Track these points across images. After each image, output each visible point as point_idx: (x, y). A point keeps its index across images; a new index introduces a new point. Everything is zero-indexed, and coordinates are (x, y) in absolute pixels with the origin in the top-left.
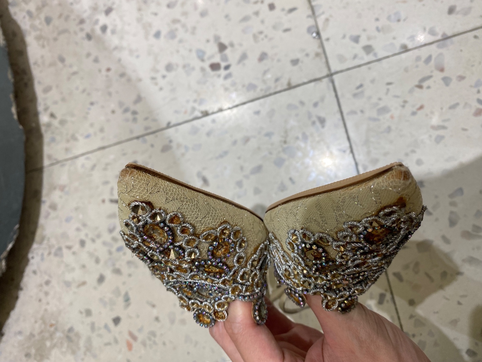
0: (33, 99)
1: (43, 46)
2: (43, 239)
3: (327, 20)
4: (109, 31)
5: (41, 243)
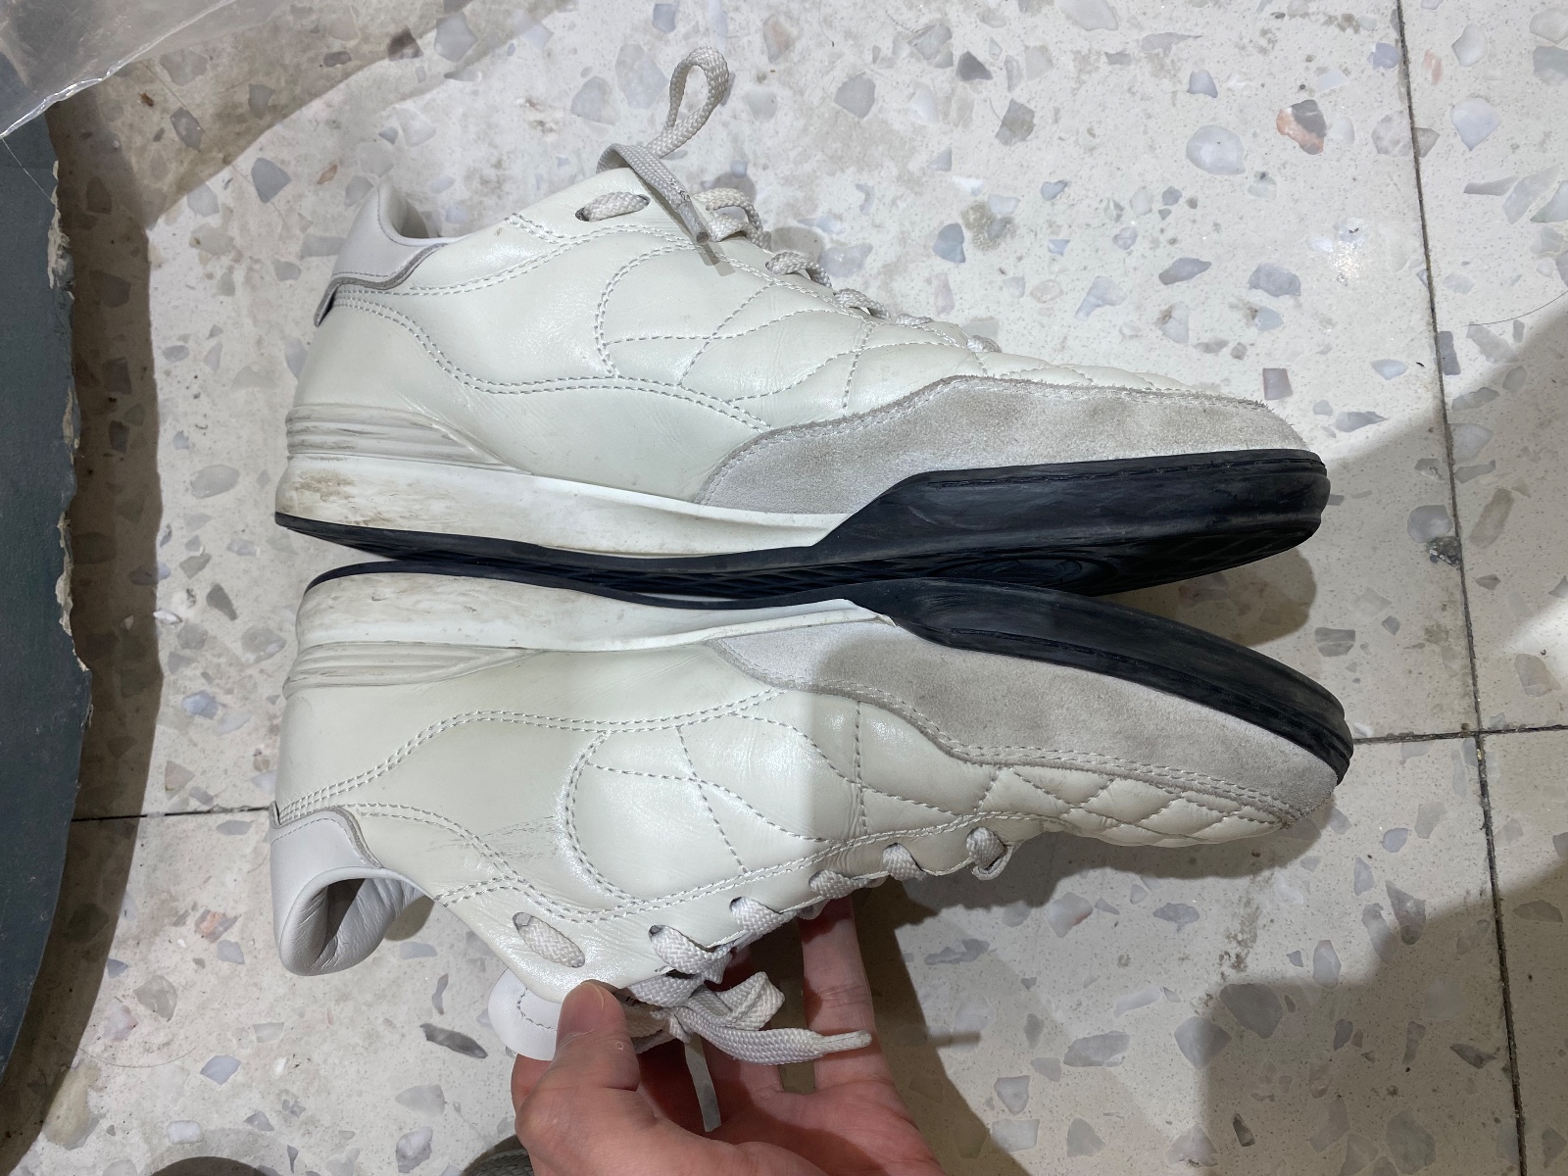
0: (146, 507)
1: (228, 288)
2: (86, 1125)
3: (1503, 498)
5: (73, 1141)
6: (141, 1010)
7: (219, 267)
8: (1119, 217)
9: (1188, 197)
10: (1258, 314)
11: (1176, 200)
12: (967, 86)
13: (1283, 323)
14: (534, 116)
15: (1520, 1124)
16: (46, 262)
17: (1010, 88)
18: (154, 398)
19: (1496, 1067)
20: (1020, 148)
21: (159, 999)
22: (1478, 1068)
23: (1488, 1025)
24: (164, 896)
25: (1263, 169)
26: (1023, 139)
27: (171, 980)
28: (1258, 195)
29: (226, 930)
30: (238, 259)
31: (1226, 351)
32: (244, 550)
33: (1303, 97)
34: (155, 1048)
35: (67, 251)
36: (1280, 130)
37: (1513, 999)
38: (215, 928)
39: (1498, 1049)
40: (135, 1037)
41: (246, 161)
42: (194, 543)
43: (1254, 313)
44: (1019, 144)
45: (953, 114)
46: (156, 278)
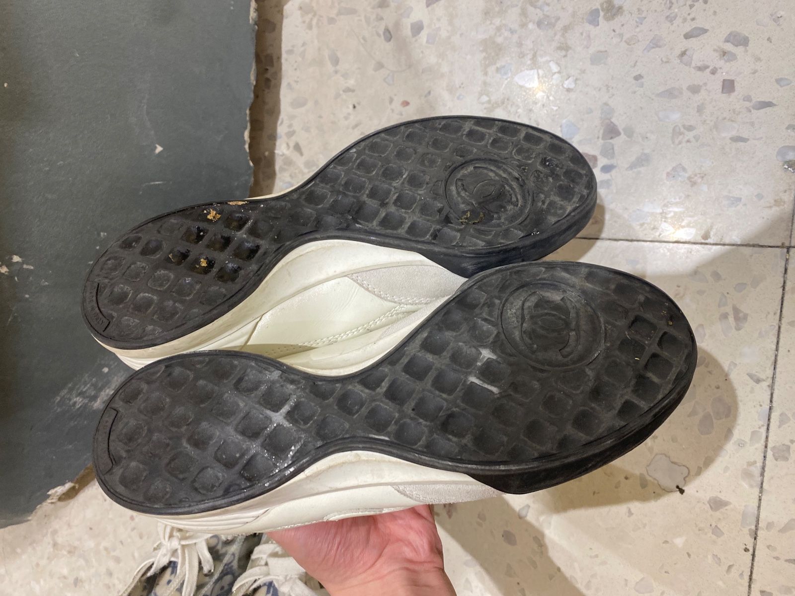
0: (275, 112)
1: (310, 27)
4: (424, 35)
7: (307, 18)
8: (670, 8)
10: (727, 54)
13: (737, 59)
15: (770, 409)
16: (249, 14)
18: (281, 69)
19: (765, 385)
22: (758, 383)
23: (765, 368)
30: (314, 16)
31: (708, 70)
32: (307, 130)
35: (257, 10)
37: (779, 358)
39: (768, 378)
42: (290, 126)
43: (724, 53)
46: (286, 22)
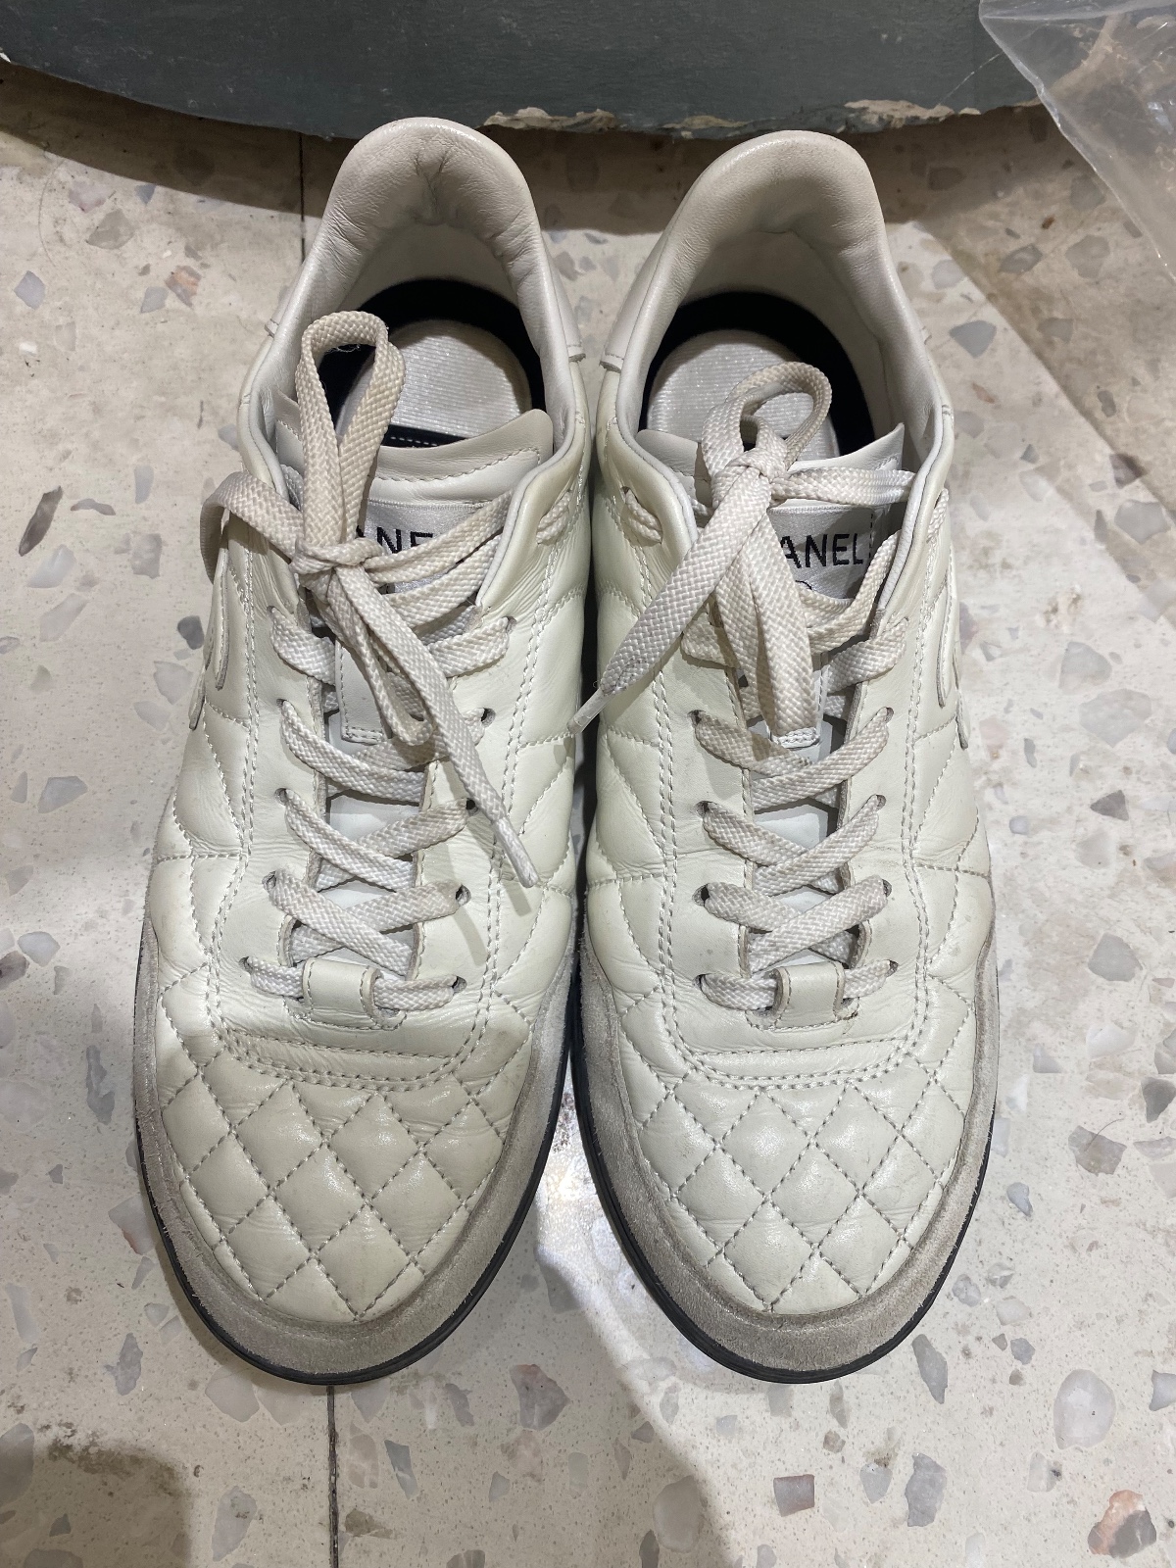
6: (99, 216)
8: (993, 1282)
9: (1023, 1372)
10: (882, 1468)
11: (1018, 1358)
12: (1137, 1091)
13: (872, 1501)
14: (1063, 603)
16: (874, 99)
17: (1139, 1144)
20: (1068, 1157)
21: (110, 233)
24: (218, 237)
25: (1065, 1473)
26: (1078, 1161)
27: (129, 243)
28: (1032, 1467)
29: (179, 296)
31: (833, 1425)
33: (1160, 1526)
34: (58, 229)
35: (889, 127)
36: (1116, 1495)
38: (181, 285)
40: (72, 210)
41: (991, 315)
42: (587, 264)
43: (884, 1462)
44: (1072, 1156)
45: (1102, 1075)
